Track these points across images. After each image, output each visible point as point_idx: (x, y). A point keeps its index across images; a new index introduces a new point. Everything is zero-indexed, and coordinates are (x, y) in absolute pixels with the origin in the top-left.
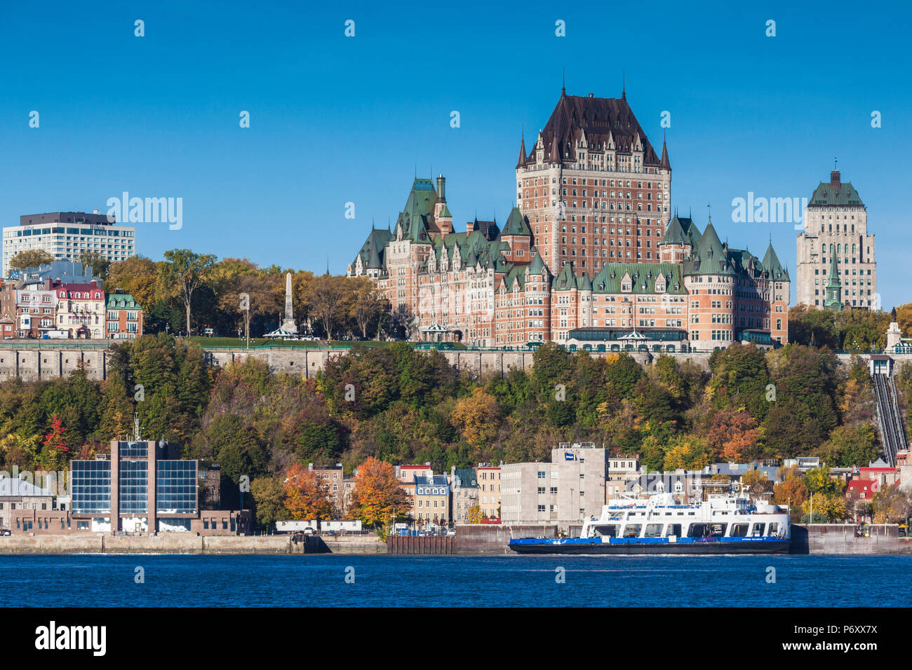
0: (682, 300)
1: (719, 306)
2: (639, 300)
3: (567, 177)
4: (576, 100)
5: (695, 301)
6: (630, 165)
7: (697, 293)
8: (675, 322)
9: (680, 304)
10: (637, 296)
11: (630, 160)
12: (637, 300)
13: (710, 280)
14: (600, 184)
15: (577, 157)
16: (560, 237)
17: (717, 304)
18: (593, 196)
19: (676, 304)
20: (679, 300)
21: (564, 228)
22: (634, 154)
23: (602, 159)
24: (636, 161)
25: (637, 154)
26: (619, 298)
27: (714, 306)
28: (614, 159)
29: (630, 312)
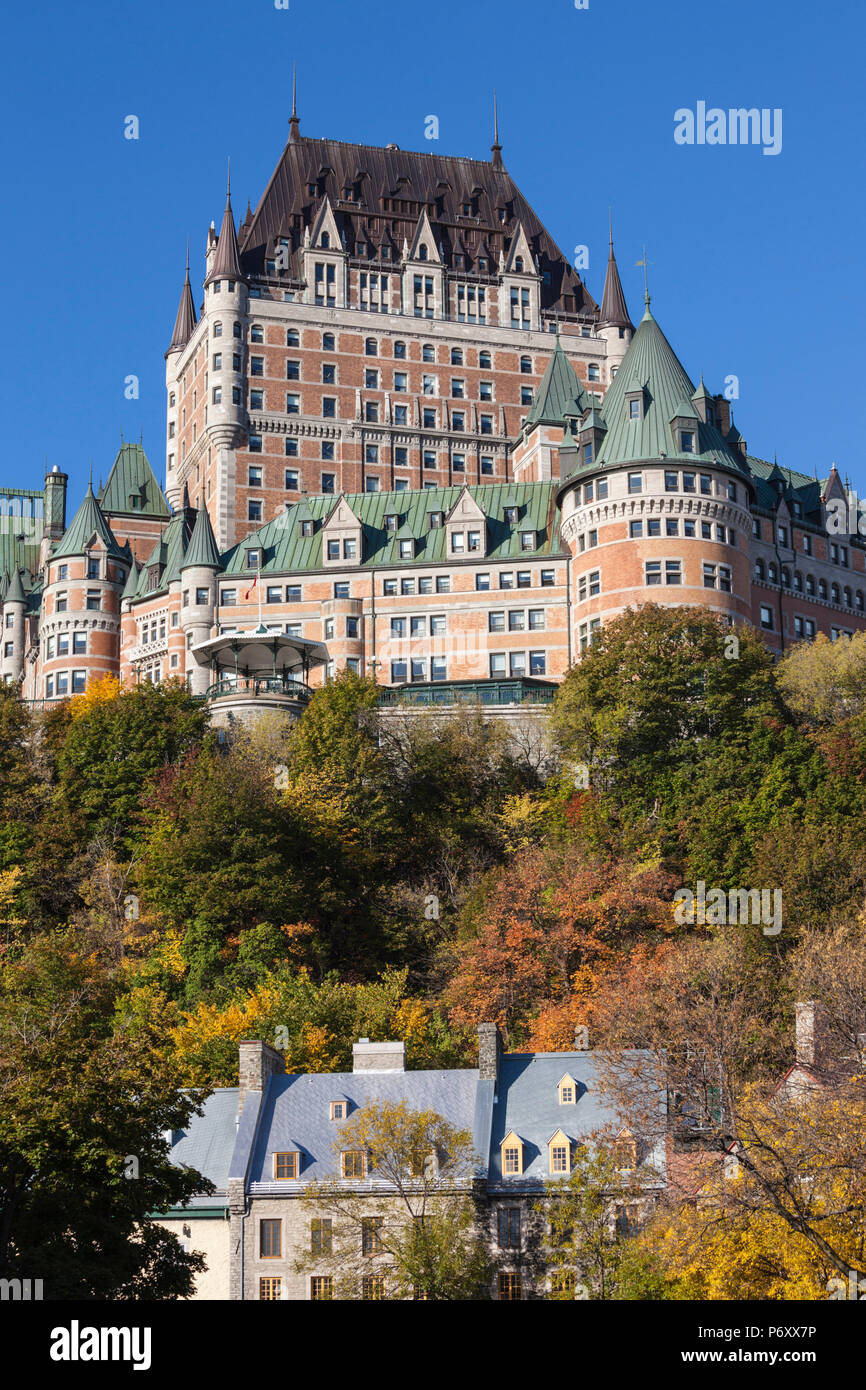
0: (547, 582)
1: (673, 579)
2: (388, 592)
3: (265, 324)
4: (335, 151)
5: (586, 573)
6: (494, 311)
7: (593, 543)
8: (522, 663)
9: (537, 595)
10: (380, 576)
11: (494, 298)
12: (380, 590)
13: (634, 486)
14: (385, 352)
15: (308, 275)
16: (241, 498)
17: (663, 571)
18: (359, 384)
19: (523, 595)
20: (536, 580)
21: (259, 475)
22: (508, 282)
23: (399, 286)
24: (514, 301)
25: (520, 283)
26: (314, 589)
27: (652, 579)
28: (437, 288)
29: (352, 633)
